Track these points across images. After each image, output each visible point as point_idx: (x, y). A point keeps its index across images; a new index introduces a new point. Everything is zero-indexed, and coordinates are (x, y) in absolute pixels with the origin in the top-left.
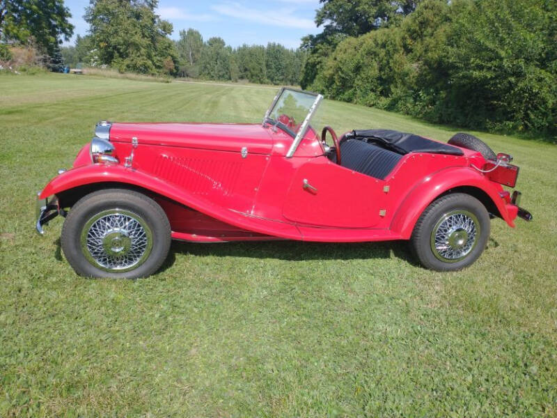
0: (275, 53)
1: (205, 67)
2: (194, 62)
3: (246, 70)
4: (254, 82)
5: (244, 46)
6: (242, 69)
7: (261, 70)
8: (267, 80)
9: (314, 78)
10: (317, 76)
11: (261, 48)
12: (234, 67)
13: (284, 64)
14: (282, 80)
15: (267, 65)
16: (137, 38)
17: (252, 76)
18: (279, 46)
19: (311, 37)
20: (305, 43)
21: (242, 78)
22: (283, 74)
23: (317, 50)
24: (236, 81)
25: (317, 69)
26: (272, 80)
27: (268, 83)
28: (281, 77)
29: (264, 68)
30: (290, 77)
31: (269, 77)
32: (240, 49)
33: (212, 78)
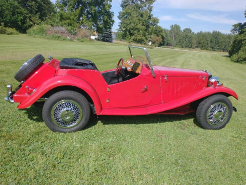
0: (216, 35)
1: (180, 42)
2: (175, 39)
3: (199, 43)
4: (203, 49)
5: (201, 32)
6: (198, 43)
7: (208, 44)
8: (210, 49)
9: (239, 49)
10: (242, 48)
11: (209, 33)
12: (194, 41)
13: (220, 41)
14: (218, 49)
15: (211, 41)
16: (139, 26)
17: (202, 46)
18: (219, 32)
19: (240, 24)
20: (235, 28)
21: (197, 47)
22: (219, 46)
23: (244, 32)
24: (194, 49)
25: (242, 44)
26: (213, 48)
27: (210, 50)
28: (218, 48)
29: (209, 43)
30: (223, 47)
31: (211, 47)
32: (198, 34)
33: (182, 47)
